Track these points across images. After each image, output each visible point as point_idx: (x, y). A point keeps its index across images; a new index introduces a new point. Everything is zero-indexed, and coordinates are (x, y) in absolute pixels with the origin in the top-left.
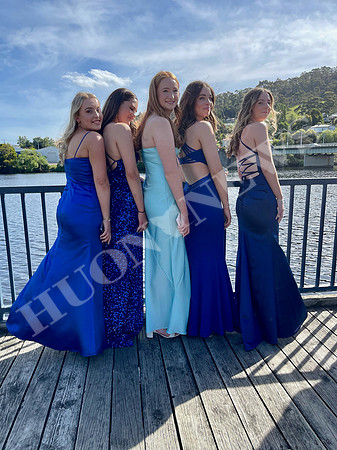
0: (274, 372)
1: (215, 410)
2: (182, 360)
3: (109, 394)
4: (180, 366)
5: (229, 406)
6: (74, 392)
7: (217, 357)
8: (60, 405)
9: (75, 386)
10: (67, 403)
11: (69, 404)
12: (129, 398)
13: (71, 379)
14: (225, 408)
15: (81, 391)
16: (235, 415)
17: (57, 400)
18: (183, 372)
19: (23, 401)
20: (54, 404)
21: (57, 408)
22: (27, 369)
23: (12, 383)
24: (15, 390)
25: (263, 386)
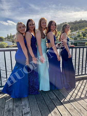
0: (80, 97)
1: (70, 109)
2: (55, 96)
3: (39, 109)
4: (55, 98)
5: (73, 108)
6: (28, 109)
7: (64, 94)
8: (25, 114)
9: (28, 107)
10: (27, 113)
11: (28, 113)
12: (45, 109)
13: (25, 105)
14: (72, 108)
15: (30, 109)
16: (76, 110)
17: (23, 112)
18: (56, 100)
19: (13, 114)
20: (23, 114)
21: (25, 115)
22: (10, 104)
23: (7, 109)
24: (9, 111)
25: (79, 101)
